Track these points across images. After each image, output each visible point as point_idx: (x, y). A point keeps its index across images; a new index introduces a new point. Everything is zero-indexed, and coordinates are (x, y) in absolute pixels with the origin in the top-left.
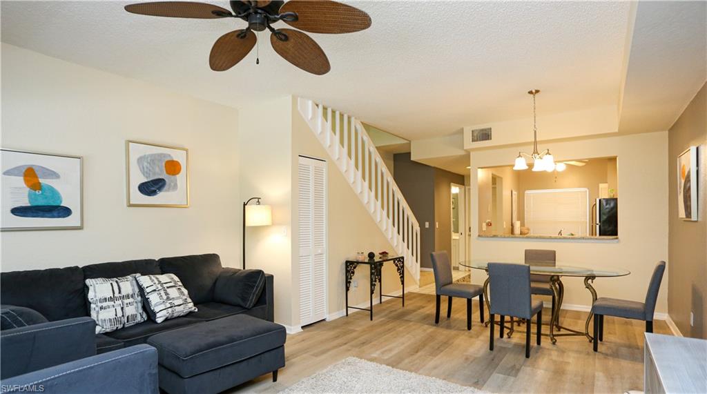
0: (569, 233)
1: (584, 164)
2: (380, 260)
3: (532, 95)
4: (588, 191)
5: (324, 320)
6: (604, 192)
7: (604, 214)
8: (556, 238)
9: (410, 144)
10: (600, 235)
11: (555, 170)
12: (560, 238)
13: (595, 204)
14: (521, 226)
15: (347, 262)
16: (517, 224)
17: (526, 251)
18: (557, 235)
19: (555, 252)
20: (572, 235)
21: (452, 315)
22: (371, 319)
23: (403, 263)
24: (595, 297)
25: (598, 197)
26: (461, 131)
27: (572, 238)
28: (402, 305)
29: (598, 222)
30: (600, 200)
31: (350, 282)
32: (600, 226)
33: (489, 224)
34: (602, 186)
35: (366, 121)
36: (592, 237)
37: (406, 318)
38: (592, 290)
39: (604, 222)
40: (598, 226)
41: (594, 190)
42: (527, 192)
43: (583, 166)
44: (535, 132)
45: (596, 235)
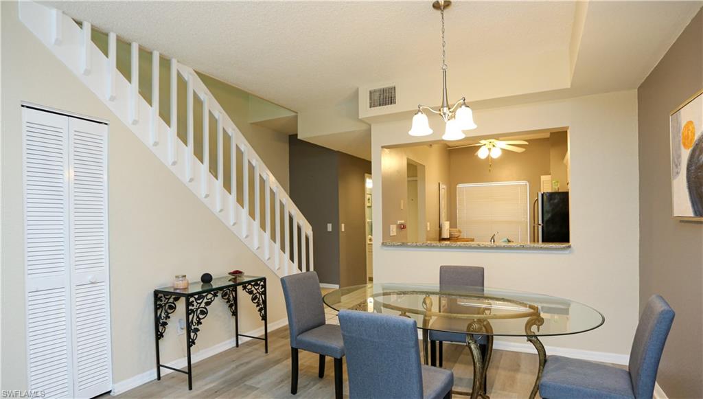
0: (505, 239)
1: (523, 150)
2: (231, 283)
3: (439, 12)
4: (528, 184)
5: (110, 392)
6: (548, 185)
7: (548, 212)
8: (486, 248)
9: (296, 117)
10: (543, 241)
11: (489, 156)
12: (492, 248)
13: (537, 200)
14: (451, 227)
15: (156, 293)
16: (446, 225)
17: (442, 268)
18: (488, 244)
19: (483, 269)
20: (509, 241)
21: (325, 373)
22: (190, 388)
23: (264, 286)
24: (542, 358)
25: (540, 191)
26: (356, 95)
27: (509, 247)
28: (264, 351)
29: (540, 222)
30: (542, 195)
31: (165, 324)
32: (542, 227)
33: (402, 227)
34: (543, 178)
35: (202, 70)
36: (536, 245)
37: (249, 383)
38: (538, 345)
39: (548, 221)
40: (540, 227)
41: (535, 183)
42: (460, 186)
43: (522, 153)
44: (445, 72)
45: (538, 242)
